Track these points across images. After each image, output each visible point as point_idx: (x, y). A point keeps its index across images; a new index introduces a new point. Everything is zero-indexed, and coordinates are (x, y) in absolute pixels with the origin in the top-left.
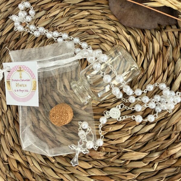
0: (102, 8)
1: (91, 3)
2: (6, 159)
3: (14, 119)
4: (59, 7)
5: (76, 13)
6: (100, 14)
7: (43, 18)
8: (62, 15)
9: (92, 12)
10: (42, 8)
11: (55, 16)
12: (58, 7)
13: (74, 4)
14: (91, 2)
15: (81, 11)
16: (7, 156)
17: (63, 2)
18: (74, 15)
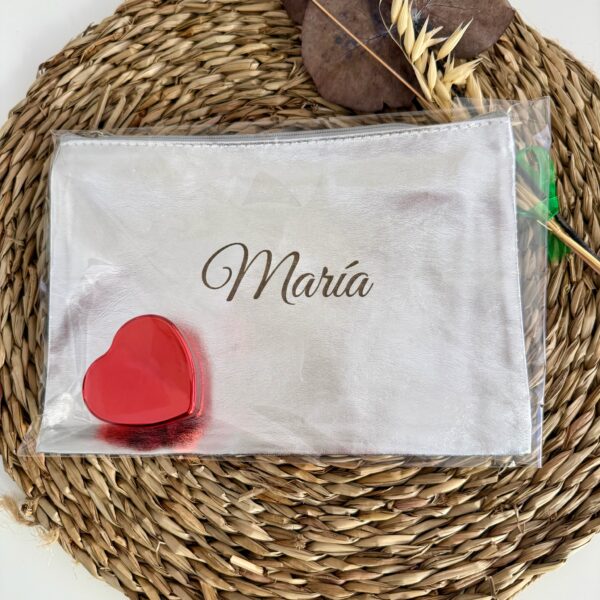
2: (185, 80)
3: (249, 100)
16: (188, 83)
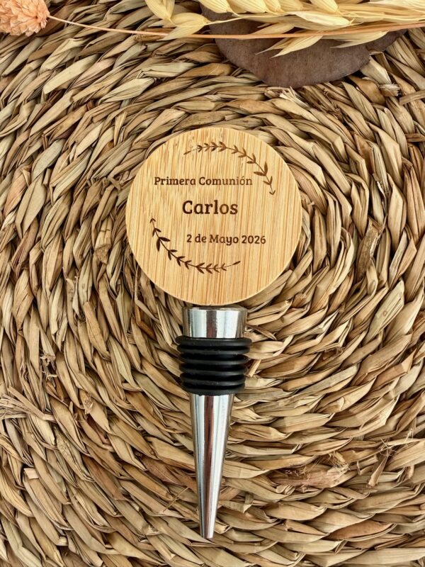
0: (212, 87)
1: (178, 84)
4: (95, 120)
5: (146, 124)
6: (212, 105)
7: (62, 162)
8: (110, 139)
9: (189, 106)
10: (48, 137)
11: (91, 148)
12: (92, 121)
13: (133, 99)
14: (176, 79)
15: (160, 114)
17: (101, 103)
18: (143, 129)
